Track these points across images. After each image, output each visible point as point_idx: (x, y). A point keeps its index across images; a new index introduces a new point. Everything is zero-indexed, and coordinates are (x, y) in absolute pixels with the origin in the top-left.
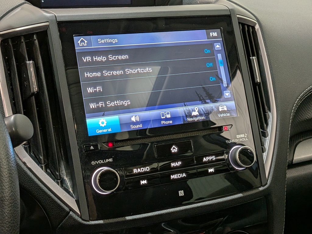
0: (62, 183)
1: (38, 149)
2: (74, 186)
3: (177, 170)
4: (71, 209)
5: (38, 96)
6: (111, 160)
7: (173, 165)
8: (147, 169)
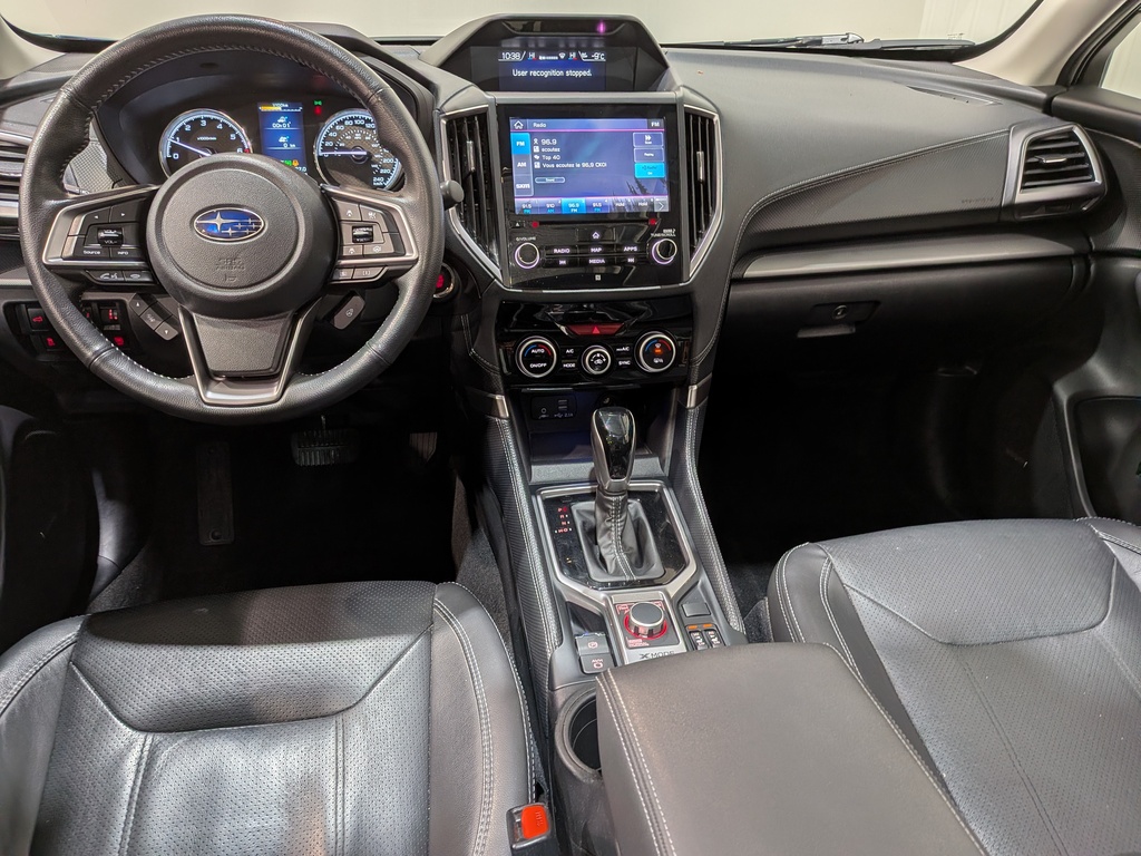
0: (491, 256)
1: (472, 224)
2: (500, 256)
3: (596, 256)
4: (496, 277)
5: (475, 174)
6: (534, 238)
7: (592, 250)
8: (568, 251)
